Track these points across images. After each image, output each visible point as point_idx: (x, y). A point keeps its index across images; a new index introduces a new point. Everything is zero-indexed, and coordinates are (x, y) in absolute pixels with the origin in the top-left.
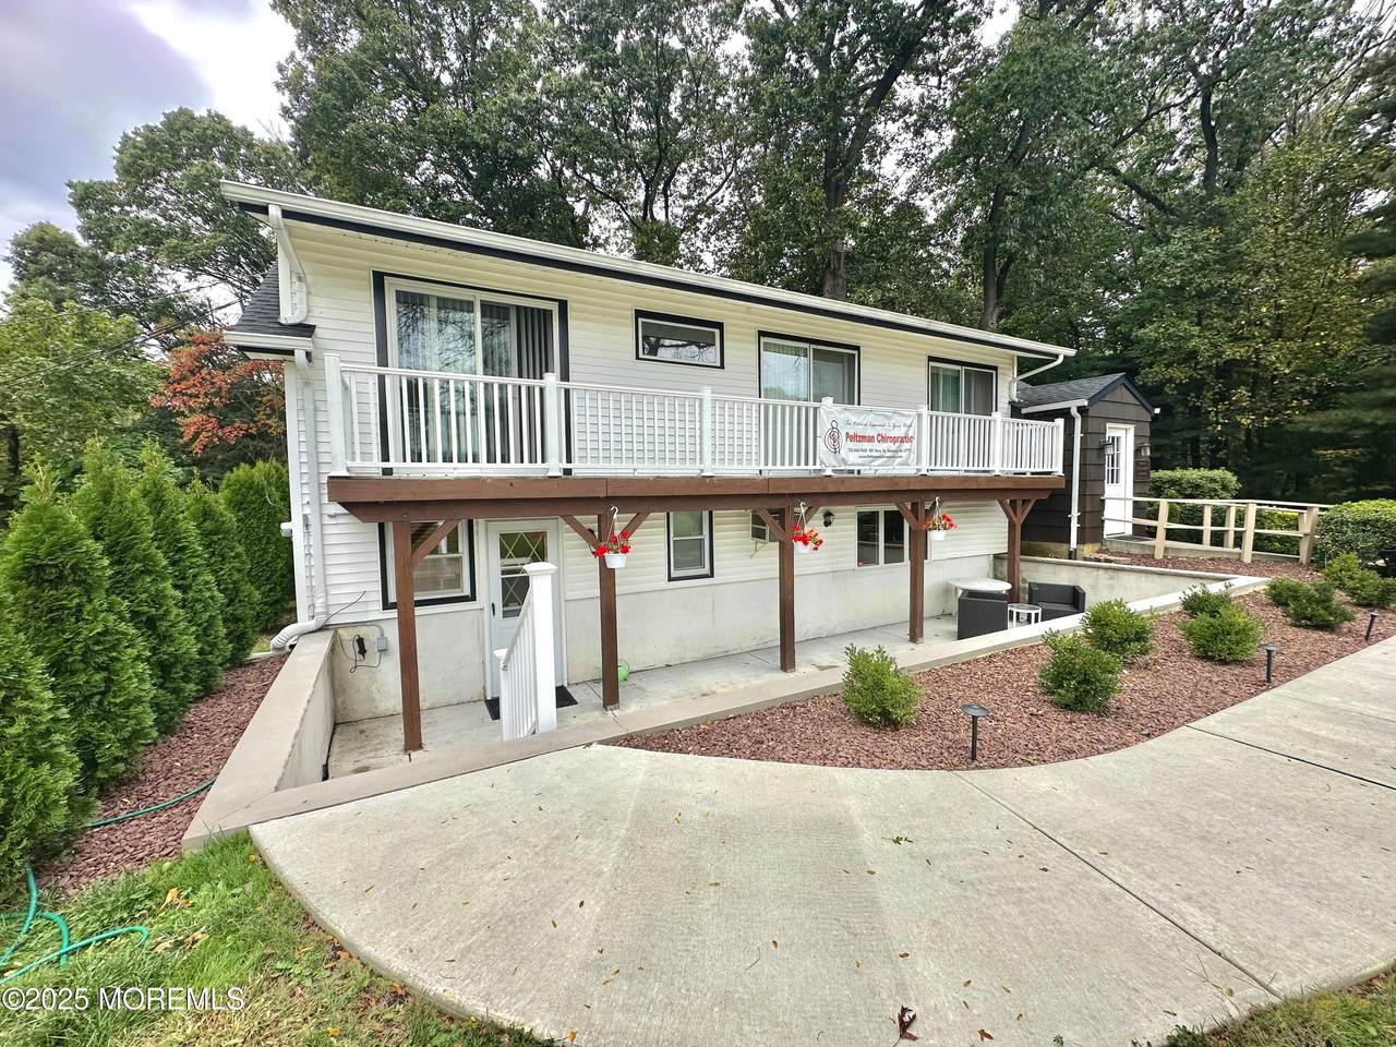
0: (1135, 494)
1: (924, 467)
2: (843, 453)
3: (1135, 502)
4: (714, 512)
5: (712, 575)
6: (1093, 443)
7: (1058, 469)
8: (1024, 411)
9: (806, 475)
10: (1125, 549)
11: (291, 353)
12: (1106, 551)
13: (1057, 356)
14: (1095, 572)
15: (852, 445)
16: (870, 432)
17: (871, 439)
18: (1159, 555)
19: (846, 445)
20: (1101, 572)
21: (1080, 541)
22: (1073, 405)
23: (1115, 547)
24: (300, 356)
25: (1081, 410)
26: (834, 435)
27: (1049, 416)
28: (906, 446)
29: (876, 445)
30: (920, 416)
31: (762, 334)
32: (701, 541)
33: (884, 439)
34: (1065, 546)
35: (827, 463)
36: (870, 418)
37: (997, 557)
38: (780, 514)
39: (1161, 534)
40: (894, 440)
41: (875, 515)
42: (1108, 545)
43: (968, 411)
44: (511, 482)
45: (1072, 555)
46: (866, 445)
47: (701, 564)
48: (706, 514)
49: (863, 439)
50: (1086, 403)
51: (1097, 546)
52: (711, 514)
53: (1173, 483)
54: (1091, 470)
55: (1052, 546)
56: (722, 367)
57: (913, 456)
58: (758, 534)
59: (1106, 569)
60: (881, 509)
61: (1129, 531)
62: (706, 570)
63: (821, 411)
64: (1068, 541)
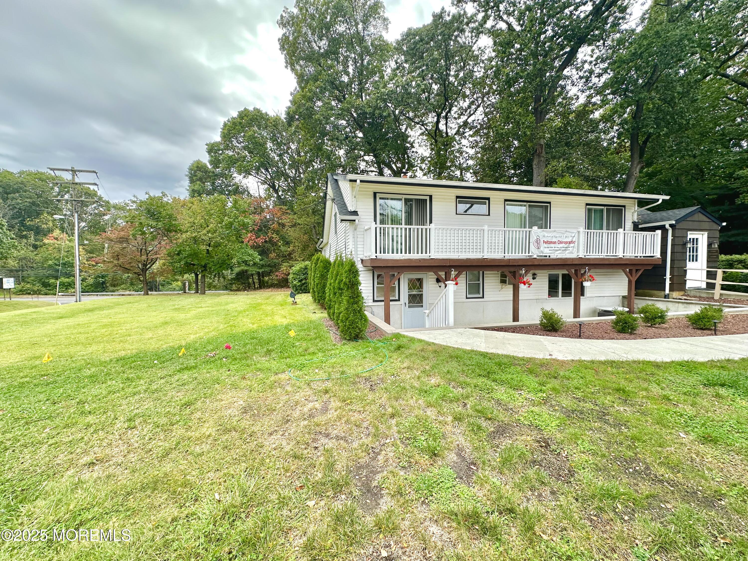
0: (708, 267)
1: (581, 255)
2: (542, 249)
3: (708, 271)
4: (485, 272)
5: (483, 297)
6: (679, 241)
7: (658, 254)
8: (640, 226)
9: (524, 258)
10: (698, 295)
11: (355, 221)
12: (688, 296)
13: (658, 200)
15: (546, 245)
16: (554, 240)
17: (555, 243)
18: (717, 297)
19: (543, 246)
21: (671, 290)
22: (667, 224)
23: (692, 293)
25: (671, 226)
26: (538, 241)
27: (653, 229)
28: (572, 245)
29: (557, 245)
30: (579, 232)
31: (506, 200)
32: (479, 284)
33: (561, 243)
34: (663, 293)
35: (535, 253)
36: (554, 234)
37: (624, 297)
38: (514, 274)
39: (718, 287)
40: (566, 243)
41: (557, 276)
42: (689, 292)
43: (608, 229)
44: (420, 260)
46: (552, 245)
47: (479, 293)
48: (481, 272)
49: (551, 242)
50: (674, 222)
51: (682, 293)
52: (483, 272)
54: (678, 256)
55: (656, 292)
56: (489, 215)
57: (575, 250)
58: (503, 282)
60: (560, 272)
61: (704, 286)
62: (481, 295)
63: (532, 232)
64: (664, 290)
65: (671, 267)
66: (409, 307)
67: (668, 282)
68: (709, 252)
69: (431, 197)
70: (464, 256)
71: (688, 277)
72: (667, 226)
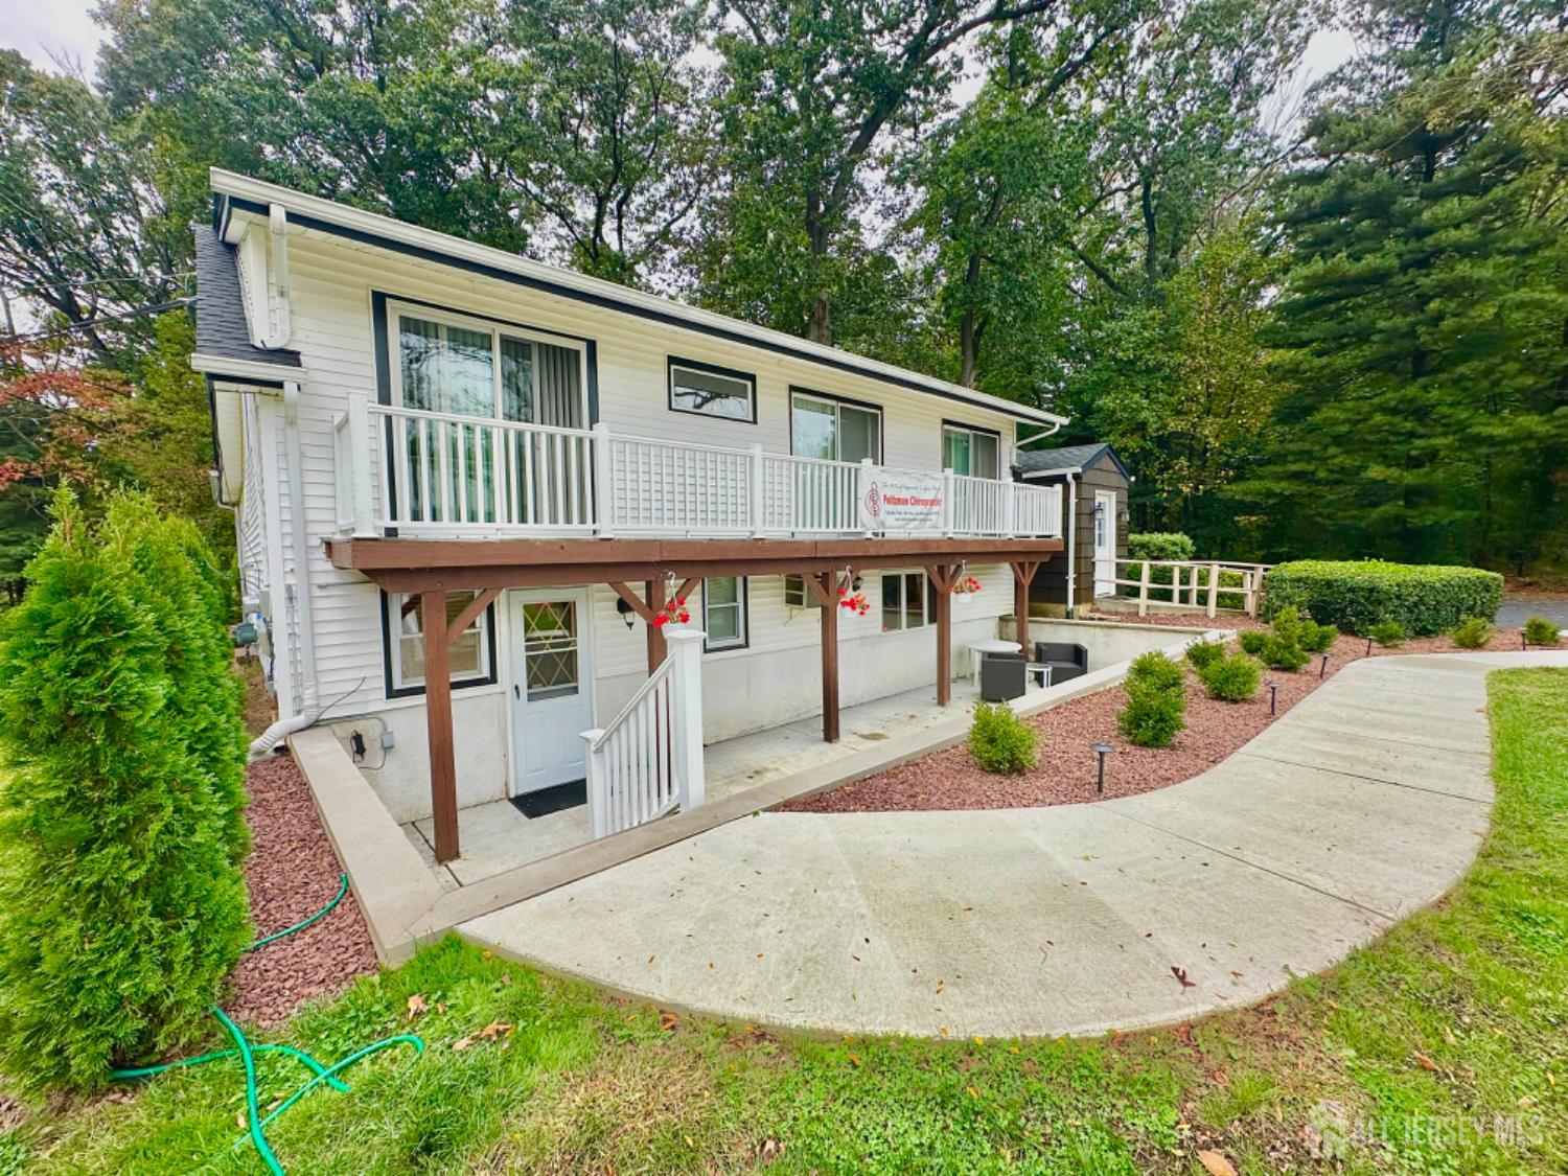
0: (1118, 557)
1: (951, 532)
2: (882, 514)
3: (1118, 565)
4: (750, 578)
5: (747, 645)
6: (1086, 509)
7: (1058, 533)
8: (1025, 476)
9: (834, 537)
10: (1113, 608)
11: (279, 385)
12: (1097, 610)
13: (1054, 424)
14: (1092, 630)
15: (891, 508)
16: (904, 495)
17: (905, 502)
18: (1142, 613)
19: (884, 507)
20: (1098, 630)
21: (1077, 601)
22: (1069, 472)
23: (1104, 606)
24: (290, 388)
25: (1076, 477)
26: (873, 496)
27: (1049, 481)
28: (935, 509)
29: (909, 508)
30: (946, 479)
31: (793, 388)
32: (735, 609)
33: (917, 502)
34: (1063, 607)
35: (867, 526)
36: (905, 481)
37: (1003, 619)
38: (825, 580)
39: (1144, 593)
40: (925, 502)
41: (897, 578)
42: (1099, 605)
43: (976, 475)
44: (562, 545)
45: (1069, 615)
46: (901, 508)
47: (734, 633)
48: (740, 580)
49: (899, 501)
50: (1080, 470)
51: (1089, 606)
52: (745, 580)
53: (1143, 546)
54: (1085, 533)
55: (1051, 607)
56: (755, 422)
57: (941, 519)
58: (794, 600)
59: (1101, 627)
60: (902, 573)
61: (1113, 592)
62: (741, 640)
63: (863, 474)
64: (1065, 602)
65: (1077, 558)
66: (531, 697)
67: (1071, 587)
68: (1119, 528)
69: (592, 346)
70: (701, 531)
71: (1097, 575)
72: (1070, 478)
